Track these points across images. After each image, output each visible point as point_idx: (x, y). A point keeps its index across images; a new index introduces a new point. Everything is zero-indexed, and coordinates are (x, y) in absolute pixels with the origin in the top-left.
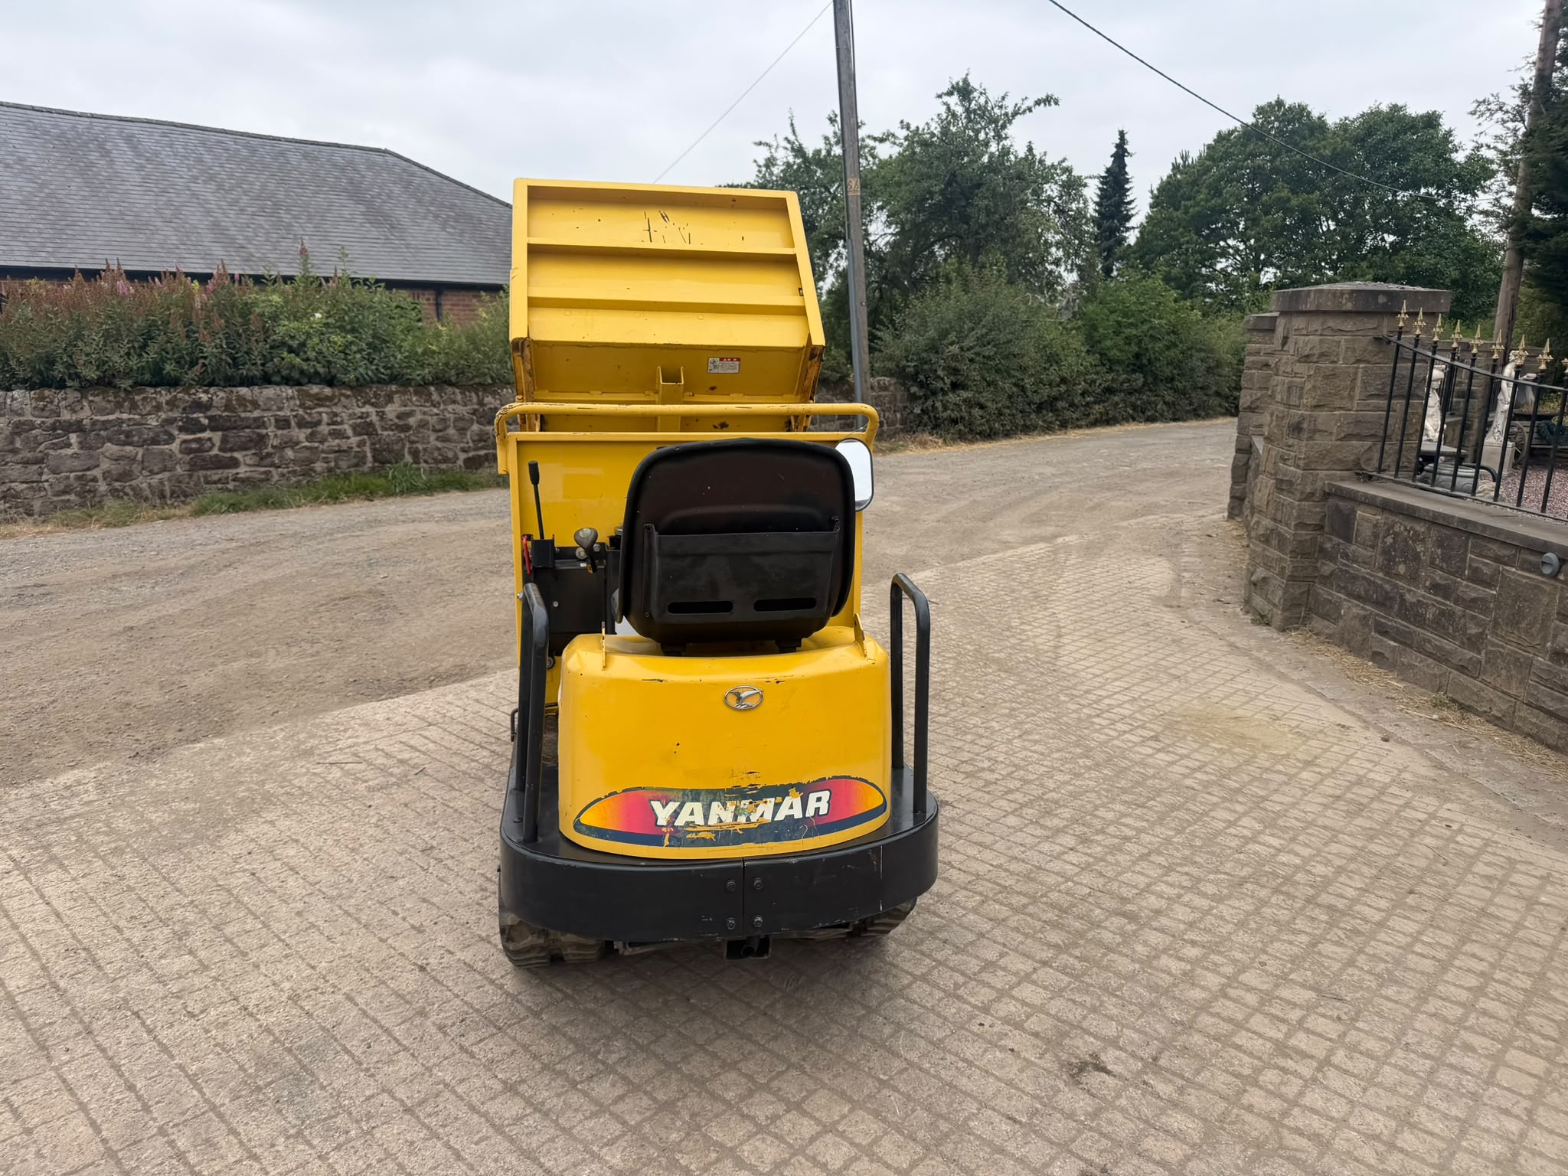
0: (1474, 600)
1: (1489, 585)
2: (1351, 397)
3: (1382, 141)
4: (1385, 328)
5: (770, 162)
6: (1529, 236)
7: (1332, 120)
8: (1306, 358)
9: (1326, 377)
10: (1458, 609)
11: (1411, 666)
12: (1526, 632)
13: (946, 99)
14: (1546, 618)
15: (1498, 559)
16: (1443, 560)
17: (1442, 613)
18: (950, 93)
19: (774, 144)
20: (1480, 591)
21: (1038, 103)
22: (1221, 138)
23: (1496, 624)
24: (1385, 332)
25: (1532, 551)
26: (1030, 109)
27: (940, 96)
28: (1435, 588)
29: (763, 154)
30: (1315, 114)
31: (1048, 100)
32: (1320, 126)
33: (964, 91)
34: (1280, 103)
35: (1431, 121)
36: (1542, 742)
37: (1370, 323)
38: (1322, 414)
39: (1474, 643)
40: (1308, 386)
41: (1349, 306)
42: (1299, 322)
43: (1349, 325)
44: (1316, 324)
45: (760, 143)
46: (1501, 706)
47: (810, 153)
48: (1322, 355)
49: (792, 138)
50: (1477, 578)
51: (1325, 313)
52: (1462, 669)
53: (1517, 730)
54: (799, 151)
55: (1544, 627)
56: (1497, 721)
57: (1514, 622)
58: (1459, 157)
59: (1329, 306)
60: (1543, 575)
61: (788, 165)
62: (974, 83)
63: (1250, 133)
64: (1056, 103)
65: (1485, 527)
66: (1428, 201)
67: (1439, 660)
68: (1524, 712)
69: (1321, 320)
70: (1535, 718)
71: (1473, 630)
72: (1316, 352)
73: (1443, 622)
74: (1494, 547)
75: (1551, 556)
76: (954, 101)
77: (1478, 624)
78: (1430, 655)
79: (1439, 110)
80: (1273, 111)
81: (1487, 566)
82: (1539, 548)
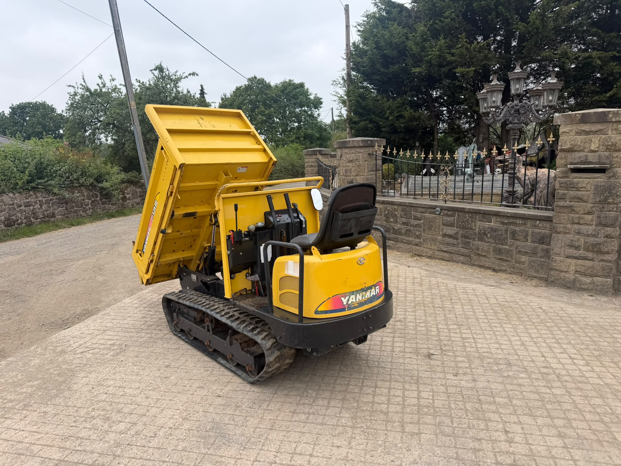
0: (417, 225)
1: (420, 220)
2: (365, 172)
3: (289, 92)
4: (370, 150)
5: (75, 94)
6: (353, 123)
7: (273, 84)
8: (351, 161)
9: (358, 166)
10: (412, 228)
11: (400, 247)
12: (434, 231)
13: (154, 71)
14: (439, 226)
15: (422, 212)
16: (405, 215)
17: (407, 230)
18: (155, 70)
19: (76, 86)
20: (419, 222)
21: (190, 75)
22: (238, 89)
23: (424, 230)
24: (370, 152)
25: (431, 208)
26: (187, 77)
27: (151, 71)
28: (404, 223)
29: (72, 90)
30: (267, 82)
31: (193, 74)
32: (268, 86)
33: (160, 69)
34: (255, 77)
35: (302, 85)
36: (444, 260)
37: (367, 149)
38: (358, 178)
39: (418, 237)
40: (353, 169)
41: (361, 145)
42: (346, 150)
43: (362, 150)
44: (353, 150)
45: (70, 86)
46: (430, 253)
47: (93, 90)
48: (356, 160)
49: (84, 84)
50: (416, 218)
51: (355, 147)
52: (416, 245)
53: (436, 258)
54: (88, 89)
55: (439, 228)
56: (430, 257)
57: (430, 228)
58: (312, 97)
59: (356, 145)
60: (436, 214)
61: (83, 96)
62: (164, 66)
63: (248, 88)
64: (197, 75)
65: (417, 204)
66: (305, 111)
67: (408, 244)
68: (437, 253)
69: (354, 149)
70: (441, 254)
71: (418, 233)
72: (354, 159)
73: (408, 233)
74: (420, 209)
75: (438, 209)
76: (156, 73)
77: (419, 231)
78: (405, 243)
79: (304, 82)
80: (253, 80)
81: (418, 215)
82: (434, 207)
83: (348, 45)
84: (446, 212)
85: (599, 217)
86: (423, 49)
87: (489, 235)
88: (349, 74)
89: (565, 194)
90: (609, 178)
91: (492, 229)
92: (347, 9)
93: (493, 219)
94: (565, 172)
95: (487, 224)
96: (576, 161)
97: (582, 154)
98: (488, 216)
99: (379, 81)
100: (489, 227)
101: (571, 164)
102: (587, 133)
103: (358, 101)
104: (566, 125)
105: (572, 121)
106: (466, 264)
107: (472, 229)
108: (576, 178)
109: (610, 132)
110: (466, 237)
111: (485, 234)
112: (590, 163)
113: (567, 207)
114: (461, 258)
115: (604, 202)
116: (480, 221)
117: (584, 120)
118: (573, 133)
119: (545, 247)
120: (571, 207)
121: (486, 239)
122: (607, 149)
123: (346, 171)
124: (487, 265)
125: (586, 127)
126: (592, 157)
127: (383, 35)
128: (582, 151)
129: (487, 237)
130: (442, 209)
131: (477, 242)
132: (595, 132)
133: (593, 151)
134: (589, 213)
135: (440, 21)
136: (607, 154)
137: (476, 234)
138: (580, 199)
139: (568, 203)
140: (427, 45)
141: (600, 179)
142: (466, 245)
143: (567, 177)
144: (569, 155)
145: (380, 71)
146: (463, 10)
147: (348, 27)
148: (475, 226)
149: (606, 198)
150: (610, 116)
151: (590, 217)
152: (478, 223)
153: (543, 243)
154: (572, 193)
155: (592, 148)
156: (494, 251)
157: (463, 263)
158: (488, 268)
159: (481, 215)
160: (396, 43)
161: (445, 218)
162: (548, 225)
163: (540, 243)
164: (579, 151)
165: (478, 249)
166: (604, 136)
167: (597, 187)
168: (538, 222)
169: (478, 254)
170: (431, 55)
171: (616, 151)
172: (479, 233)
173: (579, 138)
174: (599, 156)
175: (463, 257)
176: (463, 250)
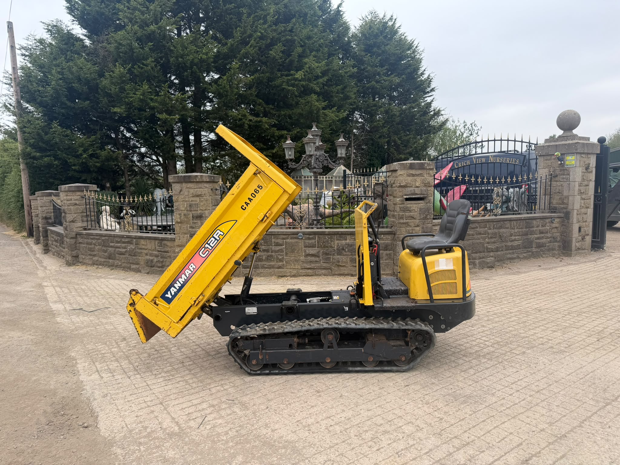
0: (278, 250)
1: (282, 245)
2: (210, 206)
8: (198, 196)
10: (273, 254)
11: (261, 273)
12: (297, 253)
14: (302, 248)
15: (283, 239)
16: (265, 243)
17: (268, 256)
20: (280, 247)
23: (286, 254)
25: (293, 234)
28: (264, 251)
36: (308, 276)
37: (210, 185)
39: (281, 260)
41: (208, 180)
46: (295, 272)
50: (277, 244)
52: (279, 267)
53: (300, 276)
55: (302, 250)
56: (294, 276)
57: (293, 251)
60: (298, 239)
65: (278, 232)
67: (270, 268)
68: (301, 271)
70: (303, 271)
71: (281, 257)
73: (269, 258)
74: (282, 236)
75: (301, 234)
77: (281, 255)
78: (266, 268)
81: (280, 241)
82: (297, 233)
83: (14, 69)
84: (308, 236)
85: (423, 228)
86: (122, 90)
87: (347, 250)
88: (18, 102)
89: (403, 215)
90: (427, 203)
91: (348, 245)
92: (10, 26)
93: (348, 237)
94: (402, 201)
95: (344, 242)
96: (409, 193)
97: (411, 189)
98: (344, 236)
99: (63, 115)
100: (346, 244)
101: (406, 195)
102: (413, 175)
103: (38, 134)
104: (401, 170)
105: (404, 167)
106: (327, 275)
107: (331, 247)
108: (409, 204)
109: (425, 175)
110: (327, 254)
111: (343, 249)
112: (417, 194)
113: (405, 223)
114: (323, 271)
115: (425, 218)
116: (337, 240)
117: (412, 167)
118: (405, 175)
119: (388, 252)
120: (407, 223)
121: (345, 253)
122: (425, 186)
123: (190, 206)
124: (346, 272)
125: (413, 172)
126: (417, 191)
127: (70, 68)
128: (411, 187)
129: (345, 251)
130: (304, 233)
131: (337, 257)
132: (417, 175)
133: (417, 187)
134: (418, 226)
135: (139, 67)
136: (425, 188)
137: (335, 251)
138: (413, 218)
139: (405, 221)
140: (127, 87)
141: (421, 204)
142: (327, 260)
143: (403, 204)
144: (403, 189)
145: (66, 104)
146: (162, 62)
147: (13, 47)
148: (334, 244)
149: (427, 216)
150: (426, 165)
151: (418, 228)
152: (336, 242)
153: (386, 250)
154: (407, 214)
155: (417, 185)
156: (351, 261)
157: (324, 275)
158: (348, 275)
159: (338, 235)
160: (86, 79)
161: (307, 241)
162: (389, 237)
163: (384, 250)
164: (410, 187)
165: (339, 262)
166: (423, 178)
167: (421, 209)
168: (382, 236)
169: (339, 266)
170: (131, 97)
171: (429, 186)
172: (337, 249)
173: (410, 179)
174: (421, 190)
175: (325, 270)
176: (325, 265)
